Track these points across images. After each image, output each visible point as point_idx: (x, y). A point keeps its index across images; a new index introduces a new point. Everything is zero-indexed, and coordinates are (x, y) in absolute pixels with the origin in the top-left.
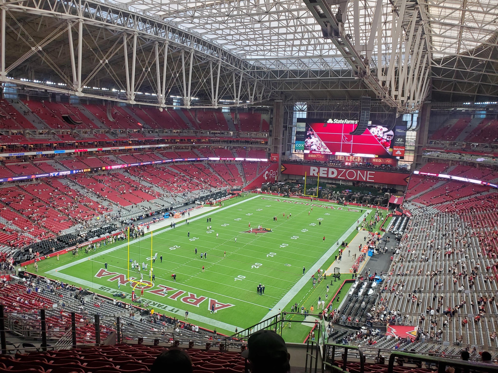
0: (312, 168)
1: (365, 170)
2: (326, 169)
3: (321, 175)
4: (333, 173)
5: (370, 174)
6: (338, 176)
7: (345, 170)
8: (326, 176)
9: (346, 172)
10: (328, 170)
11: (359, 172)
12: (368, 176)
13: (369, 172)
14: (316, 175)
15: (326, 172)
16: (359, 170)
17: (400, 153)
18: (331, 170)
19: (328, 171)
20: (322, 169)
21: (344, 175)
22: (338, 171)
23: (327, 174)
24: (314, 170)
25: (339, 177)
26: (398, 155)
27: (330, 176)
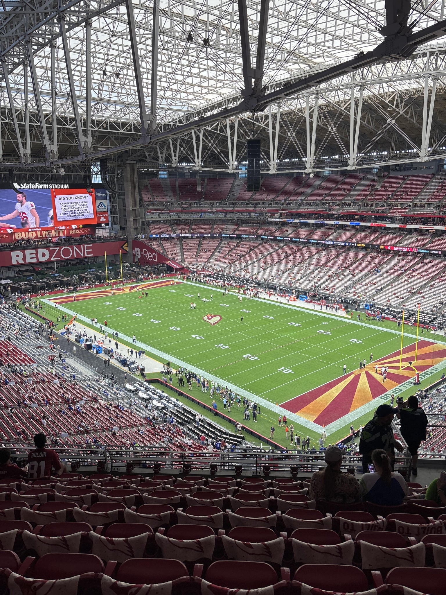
0: (13, 254)
1: (82, 244)
2: (34, 251)
3: (29, 261)
4: (44, 255)
5: (88, 248)
6: (51, 256)
7: (58, 248)
8: (35, 260)
9: (59, 250)
10: (37, 251)
11: (75, 247)
12: (86, 251)
13: (85, 246)
14: (21, 262)
15: (34, 256)
16: (74, 245)
17: (104, 220)
18: (40, 251)
19: (37, 254)
20: (27, 252)
21: (58, 255)
22: (50, 251)
23: (37, 257)
24: (17, 256)
25: (52, 259)
26: (103, 222)
27: (41, 259)
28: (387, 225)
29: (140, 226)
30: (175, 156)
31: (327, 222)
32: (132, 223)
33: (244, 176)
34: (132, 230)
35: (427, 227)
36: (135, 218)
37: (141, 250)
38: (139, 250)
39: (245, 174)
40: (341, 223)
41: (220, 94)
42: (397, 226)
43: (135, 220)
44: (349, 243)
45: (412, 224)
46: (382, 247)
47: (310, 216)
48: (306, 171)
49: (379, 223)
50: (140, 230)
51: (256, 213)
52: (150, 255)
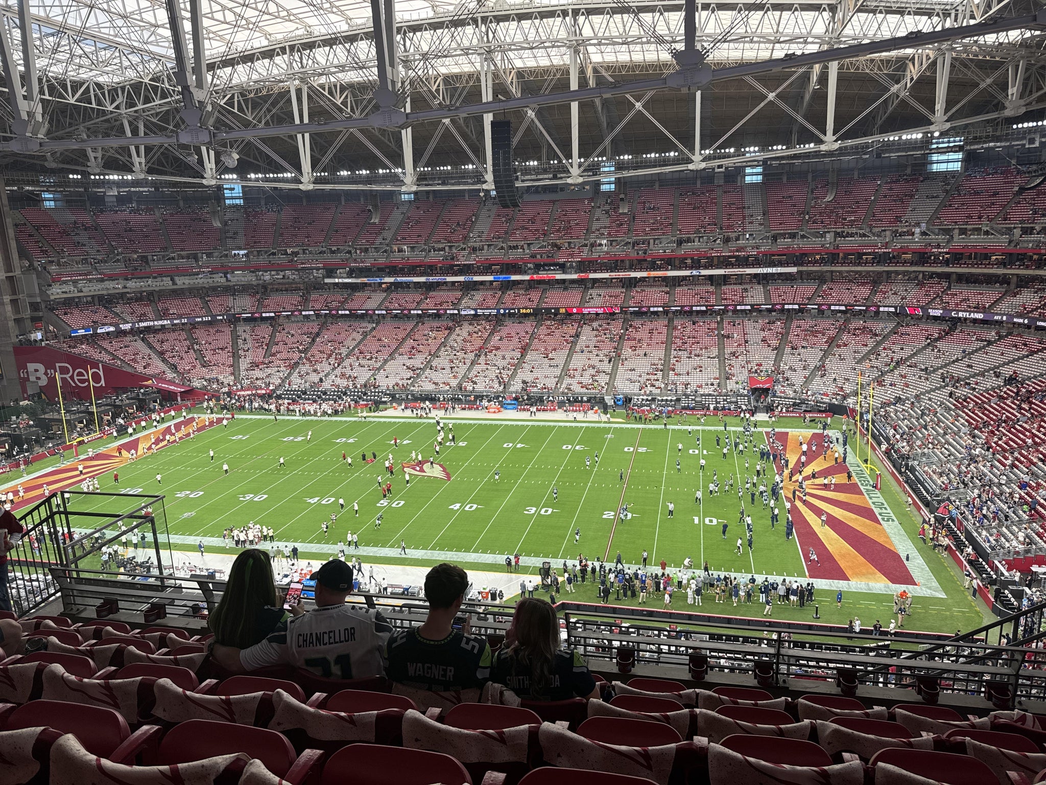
28: (558, 277)
29: (27, 313)
30: (138, 156)
31: (450, 279)
32: (9, 308)
33: (237, 202)
34: (11, 324)
35: (622, 274)
36: (14, 297)
37: (49, 366)
38: (41, 368)
39: (239, 198)
40: (477, 278)
41: (267, 35)
42: (575, 276)
43: (14, 302)
44: (505, 310)
45: (595, 271)
46: (563, 311)
47: (413, 270)
48: (485, 187)
49: (543, 275)
50: (28, 323)
51: (297, 270)
52: (80, 374)
